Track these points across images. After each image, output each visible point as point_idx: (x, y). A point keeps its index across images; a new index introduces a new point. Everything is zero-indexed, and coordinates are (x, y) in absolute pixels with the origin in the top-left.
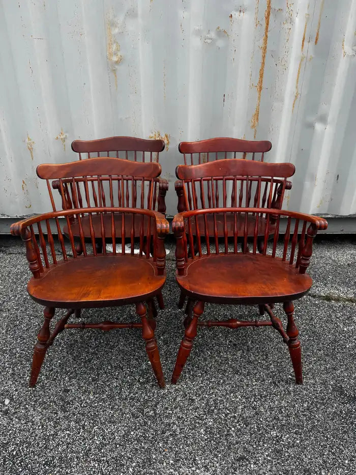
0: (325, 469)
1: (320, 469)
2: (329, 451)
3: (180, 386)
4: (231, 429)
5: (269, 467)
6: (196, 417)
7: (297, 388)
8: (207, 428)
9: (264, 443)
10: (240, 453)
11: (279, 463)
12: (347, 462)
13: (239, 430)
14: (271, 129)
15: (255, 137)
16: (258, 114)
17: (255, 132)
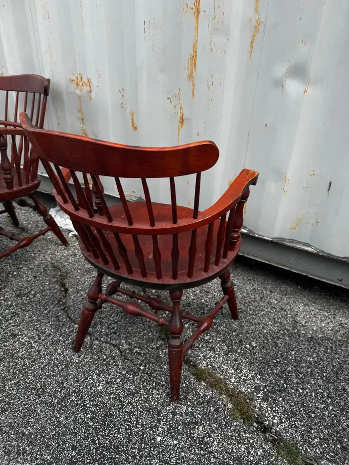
14: (210, 83)
15: (193, 94)
16: (196, 56)
17: (194, 85)
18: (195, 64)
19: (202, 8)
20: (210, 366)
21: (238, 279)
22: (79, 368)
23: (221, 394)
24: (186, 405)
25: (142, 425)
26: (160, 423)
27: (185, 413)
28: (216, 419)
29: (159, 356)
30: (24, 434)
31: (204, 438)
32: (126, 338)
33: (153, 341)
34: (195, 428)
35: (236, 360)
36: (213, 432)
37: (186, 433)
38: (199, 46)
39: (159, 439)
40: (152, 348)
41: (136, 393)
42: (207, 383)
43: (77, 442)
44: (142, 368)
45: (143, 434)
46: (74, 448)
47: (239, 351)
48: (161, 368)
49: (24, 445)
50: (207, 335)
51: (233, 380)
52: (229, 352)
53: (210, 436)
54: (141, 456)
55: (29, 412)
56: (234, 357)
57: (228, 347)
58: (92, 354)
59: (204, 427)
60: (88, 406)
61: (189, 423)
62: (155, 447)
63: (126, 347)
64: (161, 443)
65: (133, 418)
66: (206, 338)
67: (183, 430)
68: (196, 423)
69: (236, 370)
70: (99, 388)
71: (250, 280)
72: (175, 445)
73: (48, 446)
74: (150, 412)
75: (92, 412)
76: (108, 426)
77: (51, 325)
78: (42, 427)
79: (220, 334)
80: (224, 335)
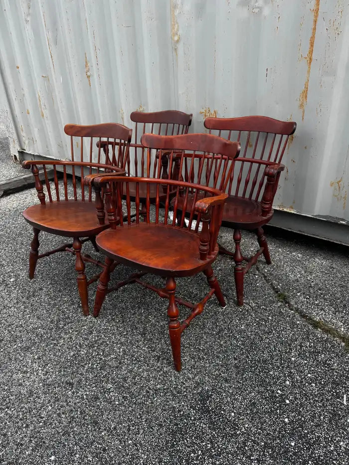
0: (108, 432)
1: (105, 430)
2: (129, 425)
3: (96, 320)
4: (89, 364)
5: (78, 401)
6: (80, 343)
7: (171, 372)
8: (77, 354)
9: (96, 386)
10: (75, 381)
11: (86, 404)
12: (130, 442)
13: (93, 368)
14: (319, 110)
15: (303, 118)
16: (307, 91)
17: (303, 112)
18: (306, 97)
19: (314, 57)
20: (322, 320)
21: (336, 264)
22: (224, 315)
23: (334, 337)
24: (309, 341)
25: (279, 351)
26: (292, 350)
27: (309, 346)
28: (333, 351)
29: (281, 312)
30: (200, 349)
31: (326, 361)
32: (253, 299)
33: (274, 302)
34: (318, 355)
35: (342, 317)
36: (332, 358)
37: (313, 357)
38: (309, 84)
39: (293, 359)
40: (275, 307)
41: (270, 332)
42: (323, 329)
43: (237, 356)
44: (270, 318)
45: (281, 356)
46: (235, 359)
47: (345, 312)
48: (284, 319)
49: (202, 355)
50: (316, 301)
51: (342, 329)
52: (336, 312)
53: (330, 360)
54: (283, 367)
55: (199, 338)
56: (341, 315)
57: (335, 309)
58: (231, 307)
59: (325, 355)
60: (238, 337)
61: (313, 352)
62: (292, 363)
63: (254, 305)
64: (295, 361)
65: (272, 347)
66: (316, 302)
67: (309, 355)
68: (319, 352)
69: (344, 324)
70: (243, 328)
71: (346, 265)
72: (306, 364)
73: (218, 357)
74: (283, 344)
75: (242, 341)
76: (255, 350)
77: (196, 288)
78: (210, 346)
79: (327, 300)
80: (330, 301)
